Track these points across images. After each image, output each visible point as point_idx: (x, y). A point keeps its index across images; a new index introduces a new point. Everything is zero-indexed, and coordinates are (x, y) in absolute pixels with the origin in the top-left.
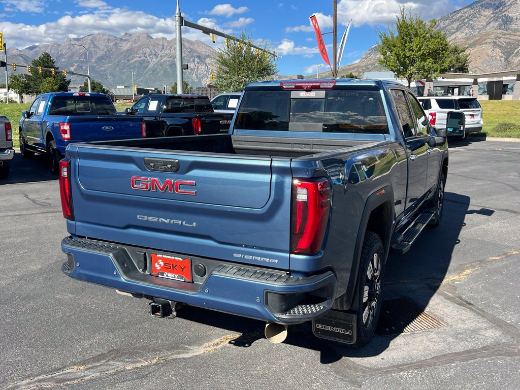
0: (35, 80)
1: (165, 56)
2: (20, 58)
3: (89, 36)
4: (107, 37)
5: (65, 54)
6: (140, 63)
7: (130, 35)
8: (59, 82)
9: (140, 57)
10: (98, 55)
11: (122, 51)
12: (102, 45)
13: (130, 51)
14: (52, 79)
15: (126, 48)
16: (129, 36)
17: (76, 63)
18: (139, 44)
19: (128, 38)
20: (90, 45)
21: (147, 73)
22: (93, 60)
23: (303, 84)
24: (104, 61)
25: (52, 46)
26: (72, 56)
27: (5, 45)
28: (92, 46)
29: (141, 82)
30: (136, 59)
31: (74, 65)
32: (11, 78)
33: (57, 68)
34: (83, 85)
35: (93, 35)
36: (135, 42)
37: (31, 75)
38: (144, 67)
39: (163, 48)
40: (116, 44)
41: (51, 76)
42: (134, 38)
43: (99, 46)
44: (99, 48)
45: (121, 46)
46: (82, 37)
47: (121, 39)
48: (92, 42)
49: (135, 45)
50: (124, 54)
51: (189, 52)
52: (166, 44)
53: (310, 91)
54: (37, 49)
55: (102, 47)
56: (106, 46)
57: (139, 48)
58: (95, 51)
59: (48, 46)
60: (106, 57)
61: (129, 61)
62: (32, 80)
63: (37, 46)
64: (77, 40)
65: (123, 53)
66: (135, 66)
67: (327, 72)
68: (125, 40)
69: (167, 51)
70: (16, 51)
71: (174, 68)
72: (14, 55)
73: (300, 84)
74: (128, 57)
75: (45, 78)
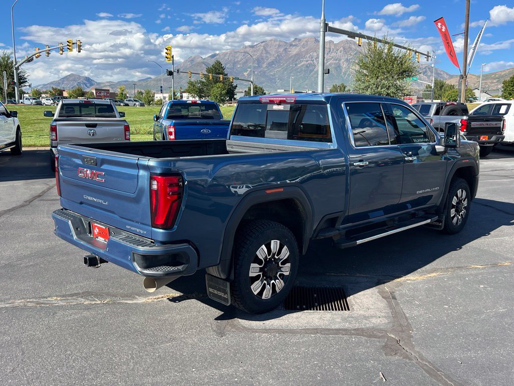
0: (207, 85)
1: (331, 59)
2: (203, 65)
3: (262, 43)
4: (278, 43)
5: (240, 61)
6: (307, 66)
7: (300, 40)
8: (227, 87)
9: (307, 61)
10: (269, 60)
11: (291, 55)
12: (273, 51)
13: (298, 56)
14: (220, 85)
15: (294, 53)
16: (298, 41)
17: (249, 68)
18: (307, 48)
19: (297, 43)
20: (262, 51)
21: (312, 76)
22: (264, 65)
23: (275, 99)
24: (274, 66)
25: (230, 54)
26: (247, 61)
27: (173, 57)
28: (264, 52)
29: (307, 85)
30: (303, 63)
31: (248, 70)
32: (189, 84)
33: (226, 75)
34: (247, 90)
35: (266, 41)
36: (303, 46)
37: (205, 81)
38: (310, 70)
39: (330, 51)
40: (285, 50)
41: (220, 82)
42: (302, 43)
43: (270, 52)
44: (269, 53)
45: (290, 51)
46: (256, 44)
47: (291, 45)
48: (265, 48)
49: (303, 50)
50: (292, 59)
51: (355, 54)
52: (332, 47)
53: (280, 104)
54: (217, 57)
55: (274, 53)
56: (277, 52)
57: (307, 52)
58: (267, 57)
59: (227, 54)
60: (276, 62)
61: (296, 65)
62: (205, 85)
63: (217, 55)
64: (252, 47)
65: (291, 57)
66: (302, 70)
67: (507, 70)
68: (295, 45)
69: (333, 54)
70: (201, 59)
71: (339, 70)
72: (198, 63)
73: (272, 99)
74: (296, 61)
75: (215, 83)
